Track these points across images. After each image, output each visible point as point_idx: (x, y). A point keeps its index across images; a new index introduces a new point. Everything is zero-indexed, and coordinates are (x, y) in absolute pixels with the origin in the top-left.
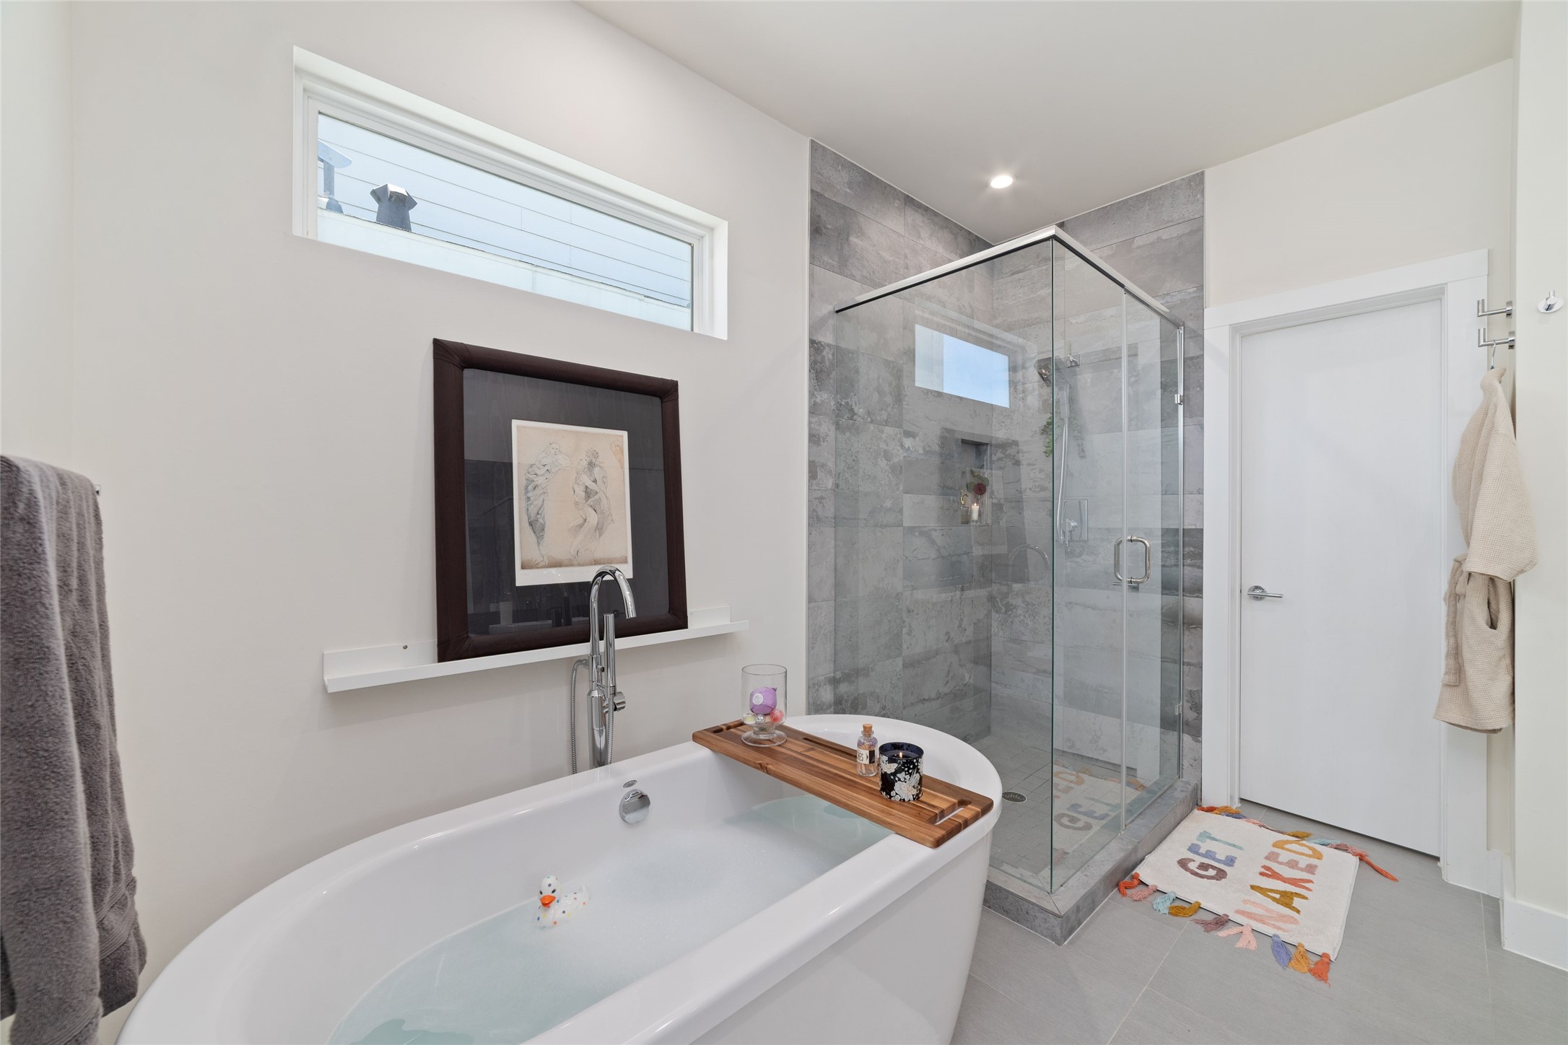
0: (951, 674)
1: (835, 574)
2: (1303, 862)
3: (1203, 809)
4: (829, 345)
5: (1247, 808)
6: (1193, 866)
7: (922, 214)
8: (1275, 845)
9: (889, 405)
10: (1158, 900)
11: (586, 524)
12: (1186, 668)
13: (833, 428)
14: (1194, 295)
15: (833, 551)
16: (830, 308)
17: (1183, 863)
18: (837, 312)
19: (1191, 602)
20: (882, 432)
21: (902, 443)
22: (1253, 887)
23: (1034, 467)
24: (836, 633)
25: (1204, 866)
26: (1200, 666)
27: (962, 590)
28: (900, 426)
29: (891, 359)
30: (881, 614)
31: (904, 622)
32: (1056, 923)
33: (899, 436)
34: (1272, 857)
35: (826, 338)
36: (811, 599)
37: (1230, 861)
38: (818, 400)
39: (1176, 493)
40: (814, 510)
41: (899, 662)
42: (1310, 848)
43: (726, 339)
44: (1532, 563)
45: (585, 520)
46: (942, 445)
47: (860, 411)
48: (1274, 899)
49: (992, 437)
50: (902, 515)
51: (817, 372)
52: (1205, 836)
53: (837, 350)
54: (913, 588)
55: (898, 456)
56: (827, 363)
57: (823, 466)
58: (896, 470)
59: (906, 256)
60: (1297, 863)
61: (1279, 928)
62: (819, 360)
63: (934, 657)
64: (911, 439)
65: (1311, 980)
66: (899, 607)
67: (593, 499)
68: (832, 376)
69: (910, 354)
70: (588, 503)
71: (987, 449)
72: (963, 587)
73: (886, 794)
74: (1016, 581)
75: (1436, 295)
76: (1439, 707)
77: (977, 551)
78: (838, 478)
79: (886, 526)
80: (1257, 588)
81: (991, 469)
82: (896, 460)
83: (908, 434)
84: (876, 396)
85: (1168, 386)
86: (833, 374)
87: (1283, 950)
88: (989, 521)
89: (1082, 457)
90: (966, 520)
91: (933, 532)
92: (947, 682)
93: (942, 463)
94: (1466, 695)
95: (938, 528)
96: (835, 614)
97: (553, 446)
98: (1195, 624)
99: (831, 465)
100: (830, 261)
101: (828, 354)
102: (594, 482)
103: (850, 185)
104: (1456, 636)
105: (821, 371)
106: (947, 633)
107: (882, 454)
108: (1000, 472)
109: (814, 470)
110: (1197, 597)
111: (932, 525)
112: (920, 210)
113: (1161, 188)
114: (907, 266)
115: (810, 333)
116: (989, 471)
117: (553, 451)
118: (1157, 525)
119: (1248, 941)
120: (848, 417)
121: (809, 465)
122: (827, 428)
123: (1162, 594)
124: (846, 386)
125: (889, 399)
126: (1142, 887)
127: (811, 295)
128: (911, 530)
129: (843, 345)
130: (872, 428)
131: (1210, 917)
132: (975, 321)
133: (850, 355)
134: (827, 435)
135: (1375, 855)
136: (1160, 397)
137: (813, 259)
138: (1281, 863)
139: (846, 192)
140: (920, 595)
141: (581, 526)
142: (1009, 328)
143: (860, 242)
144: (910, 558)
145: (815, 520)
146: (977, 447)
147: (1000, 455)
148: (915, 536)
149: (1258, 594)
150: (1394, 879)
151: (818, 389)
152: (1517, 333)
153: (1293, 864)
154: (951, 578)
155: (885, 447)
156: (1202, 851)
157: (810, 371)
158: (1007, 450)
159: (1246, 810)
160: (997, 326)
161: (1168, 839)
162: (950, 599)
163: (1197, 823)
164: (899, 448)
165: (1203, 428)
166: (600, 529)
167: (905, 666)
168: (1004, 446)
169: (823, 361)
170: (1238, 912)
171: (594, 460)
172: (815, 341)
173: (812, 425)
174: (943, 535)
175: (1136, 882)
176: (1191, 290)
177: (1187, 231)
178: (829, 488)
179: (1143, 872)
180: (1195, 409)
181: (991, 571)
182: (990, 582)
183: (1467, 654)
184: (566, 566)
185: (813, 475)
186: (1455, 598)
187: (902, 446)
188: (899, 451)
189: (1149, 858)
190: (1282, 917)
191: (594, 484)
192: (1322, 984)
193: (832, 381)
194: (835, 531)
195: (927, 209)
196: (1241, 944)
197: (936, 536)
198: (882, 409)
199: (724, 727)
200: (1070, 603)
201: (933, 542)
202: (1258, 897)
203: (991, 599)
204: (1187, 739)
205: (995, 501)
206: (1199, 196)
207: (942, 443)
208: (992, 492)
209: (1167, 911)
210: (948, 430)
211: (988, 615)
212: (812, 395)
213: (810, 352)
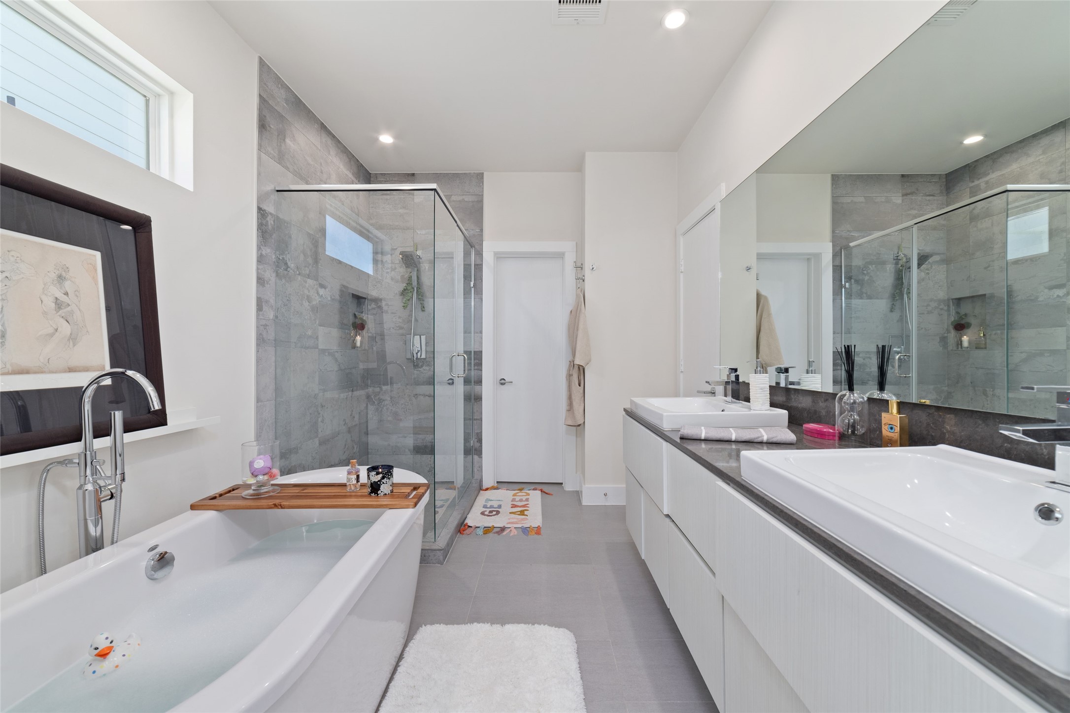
0: (347, 447)
1: (276, 381)
2: (524, 498)
3: (484, 490)
4: (271, 214)
5: (501, 484)
6: (486, 513)
7: (331, 139)
8: (513, 496)
9: (310, 264)
10: (478, 530)
11: (57, 334)
12: (475, 422)
13: (274, 275)
14: (479, 233)
15: (274, 364)
16: (270, 187)
17: (483, 513)
18: (278, 191)
19: (477, 388)
20: (306, 282)
21: (318, 292)
22: (510, 513)
23: (396, 315)
24: (276, 424)
25: (491, 512)
26: (481, 419)
27: (352, 391)
28: (317, 280)
29: (312, 232)
30: (305, 409)
31: (319, 414)
32: (440, 554)
33: (316, 286)
34: (513, 500)
35: (270, 208)
36: (258, 400)
37: (500, 507)
38: (264, 253)
39: (470, 333)
40: (260, 334)
41: (317, 441)
42: (525, 493)
43: (192, 191)
44: (590, 361)
45: (56, 330)
46: (341, 296)
47: (292, 265)
48: (518, 514)
49: (368, 294)
50: (318, 341)
51: (262, 232)
52: (488, 500)
53: (277, 219)
54: (324, 391)
55: (316, 301)
56: (270, 227)
57: (267, 302)
58: (314, 309)
59: (321, 164)
60: (522, 499)
61: (523, 523)
62: (265, 224)
63: (337, 436)
64: (323, 289)
65: (536, 536)
66: (316, 404)
67: (65, 310)
68: (273, 237)
69: (323, 231)
70: (59, 314)
71: (365, 301)
72: (353, 389)
73: (375, 494)
74: (384, 385)
75: (561, 256)
76: (565, 419)
77: (362, 366)
78: (278, 312)
79: (308, 348)
80: (504, 379)
81: (368, 314)
82: (314, 303)
83: (322, 286)
84: (302, 257)
85: (467, 278)
86: (274, 236)
87: (525, 530)
88: (367, 348)
89: (423, 311)
90: (354, 347)
91: (336, 353)
92: (345, 452)
93: (341, 308)
94: (573, 413)
95: (338, 351)
96: (276, 410)
97: (12, 253)
98: (479, 398)
99: (272, 301)
100: (272, 152)
101: (270, 221)
102: (64, 294)
103: (287, 101)
104: (570, 391)
105: (266, 232)
106: (344, 420)
107: (306, 297)
108: (372, 317)
109: (260, 304)
110: (480, 385)
111: (335, 348)
112: (330, 136)
113: (465, 173)
114: (322, 171)
115: (258, 202)
116: (366, 315)
117: (12, 259)
118: (461, 349)
119: (514, 532)
120: (284, 269)
121: (257, 301)
122: (270, 275)
123: (464, 385)
124: (282, 246)
125: (310, 260)
126: (469, 528)
127: (259, 174)
128: (323, 351)
129: (281, 216)
130: (299, 279)
131: (498, 530)
132: (360, 219)
133: (286, 224)
134: (270, 280)
135: (546, 488)
136: (463, 282)
137: (260, 147)
138: (517, 501)
139: (284, 105)
140: (328, 395)
141: (52, 335)
142: (380, 228)
143: (292, 145)
144: (323, 370)
145: (261, 341)
146: (359, 299)
147: (373, 306)
148: (326, 355)
149: (503, 382)
150: (552, 495)
151: (263, 245)
152: (586, 276)
153: (521, 500)
154: (346, 384)
155: (308, 293)
156: (488, 506)
157: (258, 230)
158: (378, 303)
159: (500, 486)
160: (371, 225)
161: (474, 506)
162: (345, 397)
163: (483, 497)
164: (316, 295)
165: (482, 301)
166: (73, 339)
167: (320, 444)
168: (377, 301)
169: (267, 225)
170: (508, 523)
171: (64, 274)
172: (261, 208)
173: (259, 271)
174: (342, 355)
175: (467, 527)
176: (478, 230)
177: (476, 200)
178: (271, 318)
179: (469, 521)
180: (479, 291)
181: (368, 379)
182: (366, 386)
183: (573, 397)
184: (35, 373)
185: (259, 308)
186: (569, 376)
187: (318, 293)
188: (316, 297)
189: (469, 516)
190: (523, 520)
191: (65, 296)
192: (540, 536)
193: (273, 241)
194: (276, 349)
195: (334, 137)
196: (512, 534)
197: (337, 355)
198: (306, 266)
199: (217, 495)
200: (416, 395)
201: (336, 360)
202: (513, 515)
203: (368, 397)
204: (476, 457)
205: (370, 335)
206: (481, 184)
207: (341, 295)
208: (368, 329)
209: (482, 534)
210: (344, 286)
211: (367, 407)
212: (259, 248)
213: (258, 216)
